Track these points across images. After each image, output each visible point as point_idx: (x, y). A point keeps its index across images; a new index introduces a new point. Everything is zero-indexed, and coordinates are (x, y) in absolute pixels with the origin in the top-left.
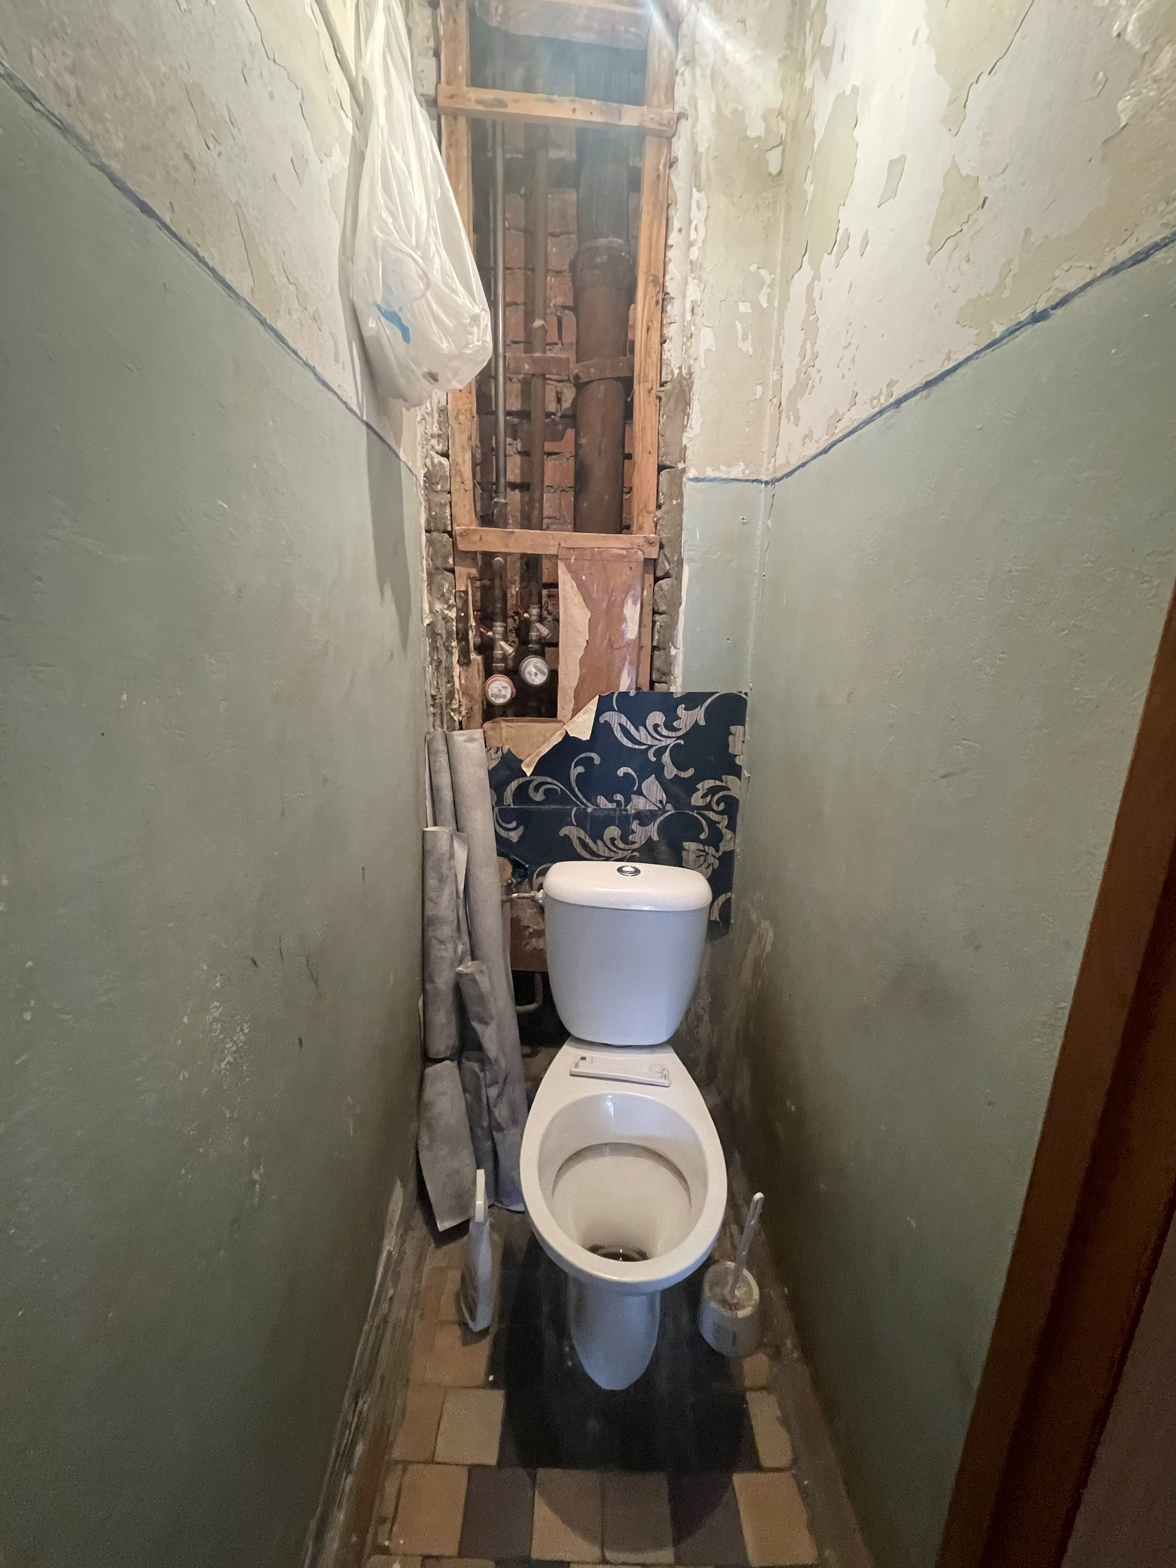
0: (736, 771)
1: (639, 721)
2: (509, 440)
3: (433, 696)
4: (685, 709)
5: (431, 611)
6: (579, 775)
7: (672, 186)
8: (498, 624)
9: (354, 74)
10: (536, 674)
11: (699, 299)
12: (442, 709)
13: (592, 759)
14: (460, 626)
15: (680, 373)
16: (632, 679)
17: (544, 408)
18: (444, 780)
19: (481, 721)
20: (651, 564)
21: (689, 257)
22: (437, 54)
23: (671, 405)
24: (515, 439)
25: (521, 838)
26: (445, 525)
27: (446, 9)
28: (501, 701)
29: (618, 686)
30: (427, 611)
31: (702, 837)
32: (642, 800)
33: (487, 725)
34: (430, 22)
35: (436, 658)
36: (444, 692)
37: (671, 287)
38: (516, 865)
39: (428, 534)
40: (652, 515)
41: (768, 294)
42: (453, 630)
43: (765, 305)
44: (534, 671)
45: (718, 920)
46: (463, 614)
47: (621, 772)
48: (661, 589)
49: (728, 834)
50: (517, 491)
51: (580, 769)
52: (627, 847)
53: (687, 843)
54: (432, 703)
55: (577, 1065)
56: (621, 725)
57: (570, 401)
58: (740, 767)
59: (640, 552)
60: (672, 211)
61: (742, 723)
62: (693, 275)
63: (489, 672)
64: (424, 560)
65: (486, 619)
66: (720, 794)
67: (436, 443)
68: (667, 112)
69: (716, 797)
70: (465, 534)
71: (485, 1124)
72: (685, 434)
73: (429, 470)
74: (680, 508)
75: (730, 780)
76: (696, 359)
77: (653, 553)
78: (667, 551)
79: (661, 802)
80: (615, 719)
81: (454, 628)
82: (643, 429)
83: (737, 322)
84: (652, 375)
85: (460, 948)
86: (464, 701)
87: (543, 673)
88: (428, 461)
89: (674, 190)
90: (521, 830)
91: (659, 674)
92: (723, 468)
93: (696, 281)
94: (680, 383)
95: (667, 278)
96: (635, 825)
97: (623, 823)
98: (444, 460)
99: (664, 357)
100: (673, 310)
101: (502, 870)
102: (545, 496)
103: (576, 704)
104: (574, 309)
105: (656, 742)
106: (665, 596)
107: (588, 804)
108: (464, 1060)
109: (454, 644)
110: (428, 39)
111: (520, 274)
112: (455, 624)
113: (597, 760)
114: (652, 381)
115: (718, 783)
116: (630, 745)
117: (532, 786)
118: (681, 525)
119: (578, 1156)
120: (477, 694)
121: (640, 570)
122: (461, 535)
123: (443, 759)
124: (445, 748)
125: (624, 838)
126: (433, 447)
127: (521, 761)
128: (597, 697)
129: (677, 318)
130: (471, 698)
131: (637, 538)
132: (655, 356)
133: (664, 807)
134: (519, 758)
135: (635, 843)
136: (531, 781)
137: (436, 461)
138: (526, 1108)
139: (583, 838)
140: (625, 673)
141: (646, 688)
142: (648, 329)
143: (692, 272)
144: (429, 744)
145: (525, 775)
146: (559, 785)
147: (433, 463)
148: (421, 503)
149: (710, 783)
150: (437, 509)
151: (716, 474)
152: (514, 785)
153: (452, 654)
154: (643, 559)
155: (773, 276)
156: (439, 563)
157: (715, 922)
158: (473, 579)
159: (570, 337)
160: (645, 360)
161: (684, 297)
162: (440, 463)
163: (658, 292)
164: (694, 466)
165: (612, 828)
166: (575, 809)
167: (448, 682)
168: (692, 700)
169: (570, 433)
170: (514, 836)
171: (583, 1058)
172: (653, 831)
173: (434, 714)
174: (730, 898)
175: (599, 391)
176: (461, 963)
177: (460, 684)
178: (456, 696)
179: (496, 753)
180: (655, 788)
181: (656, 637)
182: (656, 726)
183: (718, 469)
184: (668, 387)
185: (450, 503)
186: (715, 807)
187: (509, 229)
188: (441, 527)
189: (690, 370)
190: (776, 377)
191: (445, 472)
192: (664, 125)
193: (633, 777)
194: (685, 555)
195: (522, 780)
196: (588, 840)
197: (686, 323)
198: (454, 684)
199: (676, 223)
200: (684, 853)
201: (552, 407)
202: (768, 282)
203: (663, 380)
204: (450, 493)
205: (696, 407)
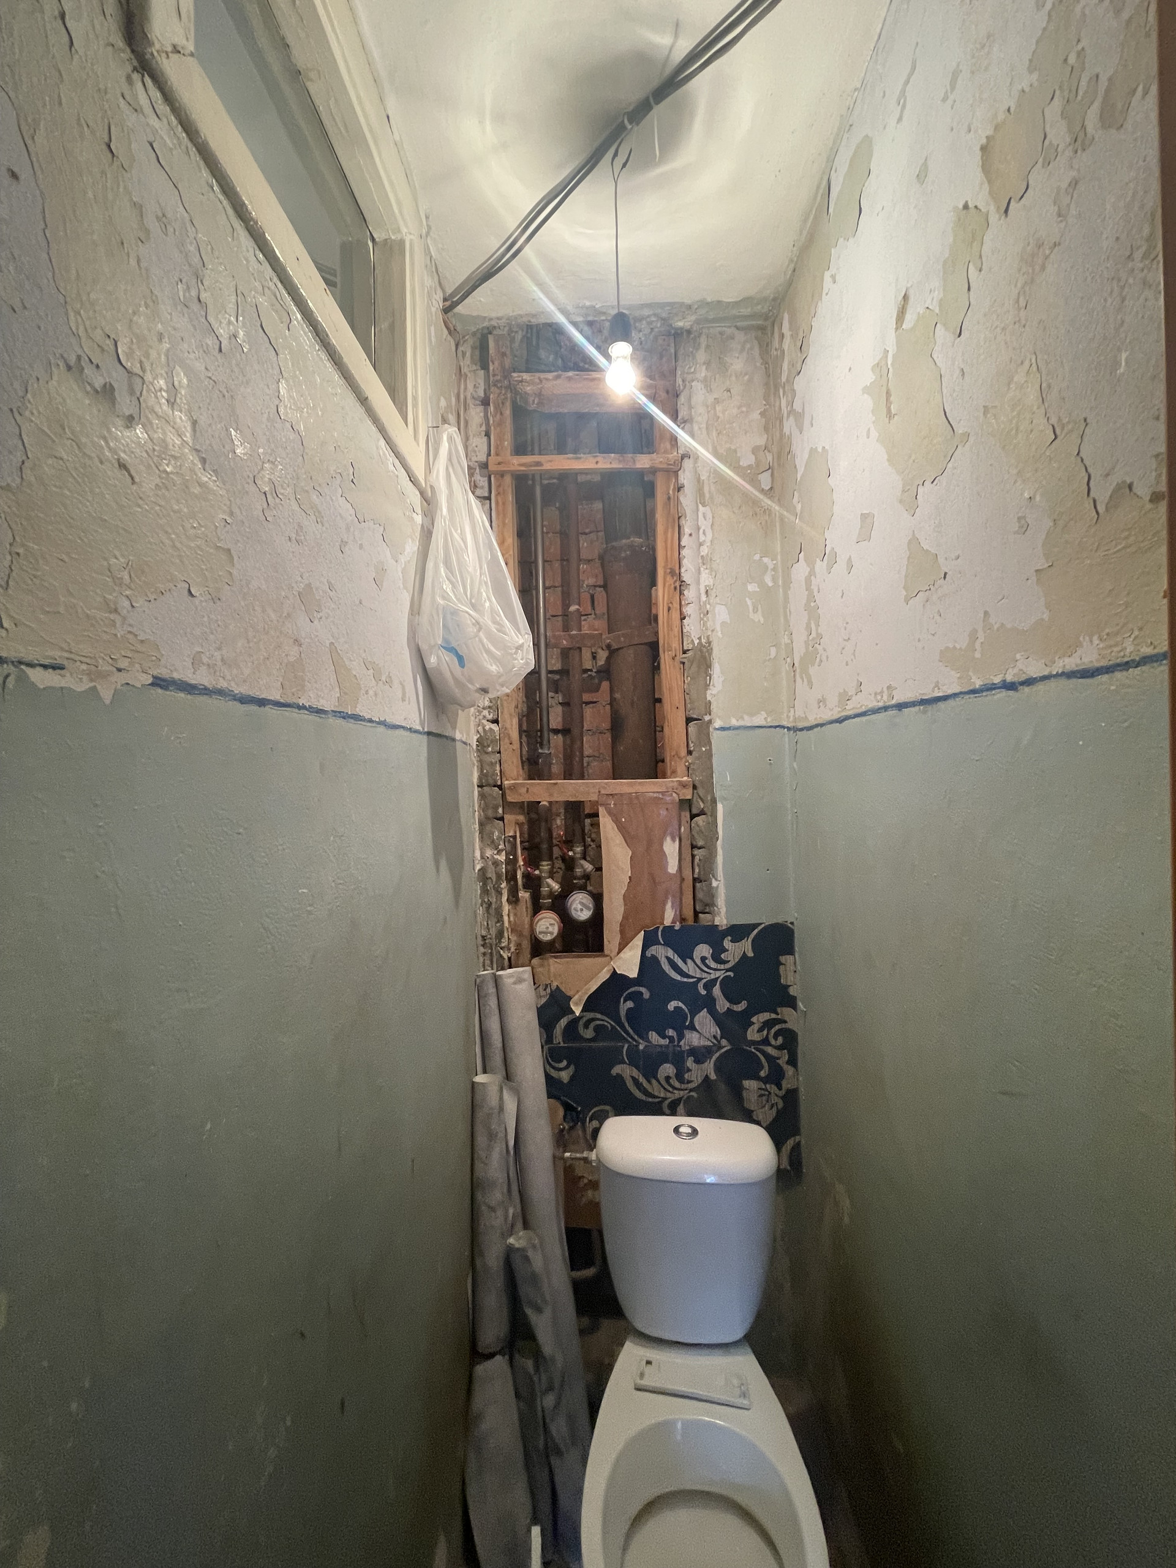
0: (791, 1003)
1: (686, 955)
2: (551, 694)
3: (483, 937)
4: (732, 941)
5: (482, 857)
6: (629, 1010)
7: (681, 503)
8: (544, 863)
9: (424, 486)
10: (582, 910)
11: (712, 584)
12: (492, 949)
13: (641, 994)
14: (509, 867)
15: (700, 643)
16: (676, 911)
17: (581, 665)
18: (494, 1025)
19: (529, 956)
20: (685, 804)
21: (700, 553)
22: (488, 435)
23: (694, 668)
24: (557, 692)
25: (572, 1078)
26: (496, 781)
27: (495, 408)
28: (548, 938)
29: (663, 919)
30: (479, 857)
31: (762, 1074)
32: (695, 1035)
33: (535, 961)
34: (482, 414)
35: (486, 900)
36: (493, 932)
37: (686, 577)
38: (568, 1108)
39: (480, 789)
40: (684, 760)
41: (772, 575)
42: (502, 873)
43: (770, 584)
44: (580, 907)
45: (789, 1168)
46: (511, 857)
47: (672, 1005)
48: (698, 826)
49: (789, 1071)
50: (560, 736)
51: (630, 1004)
52: (683, 1086)
53: (747, 1082)
54: (482, 943)
55: (642, 1375)
56: (668, 958)
57: (604, 659)
58: (794, 998)
59: (674, 795)
60: (682, 521)
61: (791, 952)
62: (705, 567)
63: (537, 908)
64: (477, 813)
65: (533, 861)
66: (777, 1027)
67: (487, 714)
68: (674, 455)
69: (773, 1031)
70: (513, 788)
71: (541, 1444)
72: (709, 692)
73: (481, 736)
74: (709, 755)
75: (786, 1012)
76: (713, 631)
77: (688, 794)
78: (701, 791)
79: (715, 1037)
80: (662, 952)
81: (504, 870)
82: (670, 689)
83: (747, 599)
84: (675, 644)
85: (511, 1211)
86: (514, 938)
87: (588, 908)
88: (480, 729)
89: (682, 507)
90: (572, 1069)
91: (703, 905)
92: (746, 717)
93: (707, 571)
94: (701, 651)
95: (683, 570)
96: (690, 1063)
97: (678, 1060)
98: (494, 727)
99: (685, 631)
100: (690, 594)
101: (552, 1113)
102: (585, 739)
103: (622, 938)
104: (605, 586)
105: (704, 975)
106: (702, 833)
107: (641, 1041)
108: (517, 1356)
109: (504, 885)
110: (481, 426)
111: (557, 565)
112: (504, 866)
113: (646, 994)
114: (676, 650)
115: (773, 1016)
116: (678, 978)
117: (581, 1023)
118: (711, 768)
119: (650, 1508)
120: (526, 932)
121: (674, 812)
122: (509, 788)
123: (493, 1002)
124: (494, 990)
125: (679, 1076)
126: (484, 717)
127: (570, 998)
128: (643, 932)
129: (693, 600)
130: (520, 935)
131: (670, 782)
132: (676, 630)
133: (719, 1042)
134: (568, 994)
135: (692, 1081)
136: (580, 1018)
137: (487, 728)
138: (588, 1428)
139: (637, 1077)
140: (669, 905)
141: (690, 922)
142: (669, 609)
143: (704, 564)
144: (479, 987)
145: (573, 1012)
146: (610, 1021)
147: (484, 730)
148: (474, 764)
149: (766, 1016)
150: (488, 768)
151: (741, 723)
152: (563, 1022)
153: (501, 894)
154: (678, 800)
155: (774, 562)
156: (490, 813)
157: (785, 1170)
158: (520, 825)
159: (601, 608)
160: (668, 635)
161: (698, 583)
162: (491, 729)
163: (676, 581)
164: (719, 717)
165: (667, 1066)
166: (626, 1046)
167: (498, 922)
168: (738, 932)
169: (605, 685)
170: (565, 1076)
171: (649, 1363)
172: (709, 1068)
173: (484, 954)
174: (798, 1144)
175: (629, 655)
176: (511, 1231)
177: (509, 922)
178: (506, 934)
179: (545, 990)
180: (708, 1020)
181: (697, 870)
182: (703, 959)
183: (742, 718)
184: (690, 654)
185: (500, 761)
186: (773, 1042)
187: (547, 533)
188: (491, 782)
189: (708, 639)
190: (786, 640)
191: (495, 737)
192: (671, 465)
193: (683, 1010)
194: (718, 793)
195: (571, 1017)
196: (642, 1079)
197: (702, 603)
198: (503, 924)
199: (687, 530)
200: (745, 1094)
201: (588, 664)
202: (771, 566)
203: (685, 648)
204: (499, 752)
205: (716, 670)
